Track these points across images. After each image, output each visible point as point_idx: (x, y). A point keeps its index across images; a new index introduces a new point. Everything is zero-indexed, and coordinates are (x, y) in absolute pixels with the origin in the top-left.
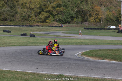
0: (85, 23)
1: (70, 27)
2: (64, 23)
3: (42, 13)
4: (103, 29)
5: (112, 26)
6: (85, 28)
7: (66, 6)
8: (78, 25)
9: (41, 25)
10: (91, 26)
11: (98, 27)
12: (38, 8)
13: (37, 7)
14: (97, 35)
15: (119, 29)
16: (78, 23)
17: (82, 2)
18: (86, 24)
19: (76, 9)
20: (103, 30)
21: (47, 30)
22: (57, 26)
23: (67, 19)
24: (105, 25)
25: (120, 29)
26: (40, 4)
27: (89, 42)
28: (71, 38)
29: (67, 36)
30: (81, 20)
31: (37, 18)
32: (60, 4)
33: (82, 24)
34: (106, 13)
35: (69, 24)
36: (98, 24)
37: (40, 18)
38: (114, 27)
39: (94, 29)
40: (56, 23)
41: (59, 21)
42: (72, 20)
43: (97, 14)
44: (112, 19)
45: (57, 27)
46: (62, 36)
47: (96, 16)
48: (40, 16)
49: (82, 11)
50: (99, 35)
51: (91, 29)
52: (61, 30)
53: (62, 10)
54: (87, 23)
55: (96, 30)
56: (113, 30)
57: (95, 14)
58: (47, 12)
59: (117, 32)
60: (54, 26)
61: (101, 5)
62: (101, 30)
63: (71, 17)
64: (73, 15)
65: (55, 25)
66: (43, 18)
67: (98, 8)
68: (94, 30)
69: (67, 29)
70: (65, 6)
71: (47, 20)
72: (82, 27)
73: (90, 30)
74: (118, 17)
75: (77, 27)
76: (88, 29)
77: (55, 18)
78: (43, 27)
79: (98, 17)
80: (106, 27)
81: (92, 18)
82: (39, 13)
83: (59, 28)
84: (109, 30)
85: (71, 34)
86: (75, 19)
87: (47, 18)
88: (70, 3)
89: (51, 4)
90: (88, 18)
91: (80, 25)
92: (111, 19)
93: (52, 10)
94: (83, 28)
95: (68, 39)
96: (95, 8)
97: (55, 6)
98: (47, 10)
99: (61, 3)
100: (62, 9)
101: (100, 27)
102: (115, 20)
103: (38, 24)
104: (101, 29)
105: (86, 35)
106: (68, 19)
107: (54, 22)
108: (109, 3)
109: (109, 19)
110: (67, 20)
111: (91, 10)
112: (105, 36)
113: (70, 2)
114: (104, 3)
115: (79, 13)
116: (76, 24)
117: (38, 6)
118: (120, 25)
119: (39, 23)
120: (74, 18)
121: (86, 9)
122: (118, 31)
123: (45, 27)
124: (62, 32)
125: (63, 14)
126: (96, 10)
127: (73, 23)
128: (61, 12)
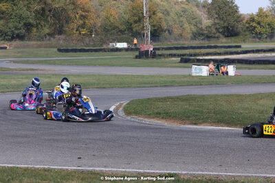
0: (58, 37)
1: (24, 47)
2: (10, 40)
4: (100, 50)
5: (119, 42)
6: (60, 50)
8: (43, 43)
11: (87, 45)
14: (95, 65)
15: (138, 49)
16: (41, 38)
18: (60, 40)
19: (36, 7)
20: (101, 53)
23: (17, 29)
24: (104, 42)
25: (142, 50)
29: (27, 70)
30: (47, 30)
33: (49, 40)
34: (103, 14)
35: (22, 42)
36: (87, 40)
38: (124, 45)
39: (81, 50)
42: (27, 31)
43: (82, 16)
44: (118, 27)
46: (16, 70)
47: (81, 21)
49: (50, 11)
50: (100, 65)
51: (75, 51)
52: (5, 57)
53: (4, 9)
54: (62, 37)
55: (85, 53)
56: (124, 53)
57: (77, 16)
59: (137, 57)
62: (98, 53)
63: (25, 24)
64: (31, 21)
67: (85, 2)
68: (82, 53)
69: (19, 52)
72: (54, 47)
73: (72, 53)
74: (131, 21)
75: (40, 47)
76: (67, 51)
79: (85, 23)
81: (72, 26)
84: (114, 53)
85: (33, 63)
86: (35, 30)
90: (62, 26)
91: (46, 42)
92: (115, 28)
94: (56, 50)
96: (79, 3)
100: (4, 6)
101: (93, 46)
102: (125, 30)
104: (96, 51)
105: (69, 65)
106: (20, 29)
109: (111, 26)
110: (17, 32)
112: (113, 66)
115: (42, 15)
116: (38, 40)
118: (135, 41)
120: (33, 26)
121: (60, 5)
122: (137, 53)
124: (11, 61)
125: (6, 19)
126: (81, 6)
127: (29, 39)
128: (3, 14)
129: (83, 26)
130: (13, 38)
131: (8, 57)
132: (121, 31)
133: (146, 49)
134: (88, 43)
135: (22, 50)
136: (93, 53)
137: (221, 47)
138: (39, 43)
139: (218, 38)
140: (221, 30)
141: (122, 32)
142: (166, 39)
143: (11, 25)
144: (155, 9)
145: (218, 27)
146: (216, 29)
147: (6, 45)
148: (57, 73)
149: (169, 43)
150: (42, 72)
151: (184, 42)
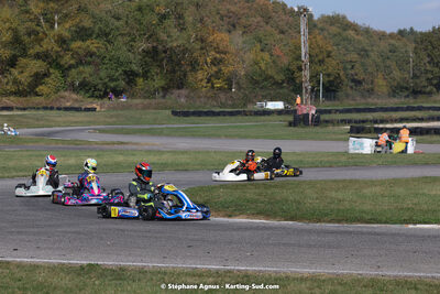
0: (176, 92)
2: (101, 97)
3: (22, 61)
4: (238, 113)
5: (271, 100)
6: (175, 113)
7: (107, 35)
8: (153, 101)
9: (19, 106)
10: (199, 105)
11: (223, 105)
12: (5, 45)
13: (4, 39)
14: (219, 137)
15: (296, 111)
16: (151, 94)
17: (163, 17)
18: (180, 98)
19: (143, 45)
20: (240, 117)
21: (41, 123)
22: (76, 105)
23: (112, 80)
24: (247, 100)
25: (299, 113)
26: (15, 31)
27: (188, 161)
28: (127, 150)
29: (114, 143)
30: (163, 83)
31: (6, 80)
32: (83, 29)
33: (164, 97)
34: (250, 56)
36: (222, 97)
37: (15, 82)
38: (279, 105)
39: (208, 114)
40: (71, 98)
41: (84, 87)
42: (128, 83)
43: (216, 59)
44: (271, 77)
45: (77, 109)
46: (96, 143)
47: (215, 69)
48: (15, 72)
49: (165, 52)
50: (226, 136)
51: (198, 114)
52: (90, 123)
53: (93, 48)
54: (184, 92)
55: (214, 118)
56: (276, 117)
57: (209, 60)
58: (37, 56)
59: (290, 124)
60: (67, 109)
61: (234, 26)
62: (233, 118)
63: (125, 72)
64: (134, 68)
65: (68, 104)
66: (25, 78)
67: (221, 37)
68: (208, 118)
69: (112, 117)
70: (105, 35)
71: (41, 87)
72: (166, 108)
73: (192, 118)
74: (293, 67)
75: (149, 108)
76: (186, 114)
77: (69, 79)
78: (26, 112)
79: (220, 70)
80: (250, 107)
81: (200, 75)
82: (12, 62)
83: (83, 114)
84: (263, 117)
85: (128, 133)
86: (140, 81)
87: (39, 78)
88: (121, 22)
89: (52, 27)
90: (185, 75)
91: (159, 99)
92: (268, 78)
93: (57, 48)
94: (169, 112)
95: (115, 151)
96: (212, 38)
97: (66, 34)
98: (37, 49)
99: (87, 23)
100: (93, 45)
101: (232, 106)
102: (283, 82)
103: (6, 101)
104: (231, 114)
105: (181, 136)
106: (117, 80)
107: (66, 94)
108: (259, 19)
109: (261, 76)
110: (112, 85)
111: (198, 46)
113: (118, 19)
114: (243, 20)
115: (152, 57)
116: (145, 98)
117: (7, 37)
119: (12, 98)
120: (137, 75)
121: (180, 42)
122: (291, 118)
123: (34, 112)
124: (95, 129)
125: (97, 65)
126: (215, 45)
127: (133, 96)
128: (91, 56)
129: (218, 75)
130: (105, 95)
131: (94, 123)
132: (276, 83)
133: (305, 112)
134: (223, 101)
135: (120, 112)
136: (227, 117)
137: (429, 108)
138: (146, 101)
139: (430, 93)
140: (435, 82)
141: (279, 85)
142: (347, 96)
143: (103, 74)
144: (330, 49)
145: (430, 76)
146: (428, 79)
147: (96, 104)
148: (155, 148)
149: (352, 102)
150: (134, 147)
151: (376, 100)
